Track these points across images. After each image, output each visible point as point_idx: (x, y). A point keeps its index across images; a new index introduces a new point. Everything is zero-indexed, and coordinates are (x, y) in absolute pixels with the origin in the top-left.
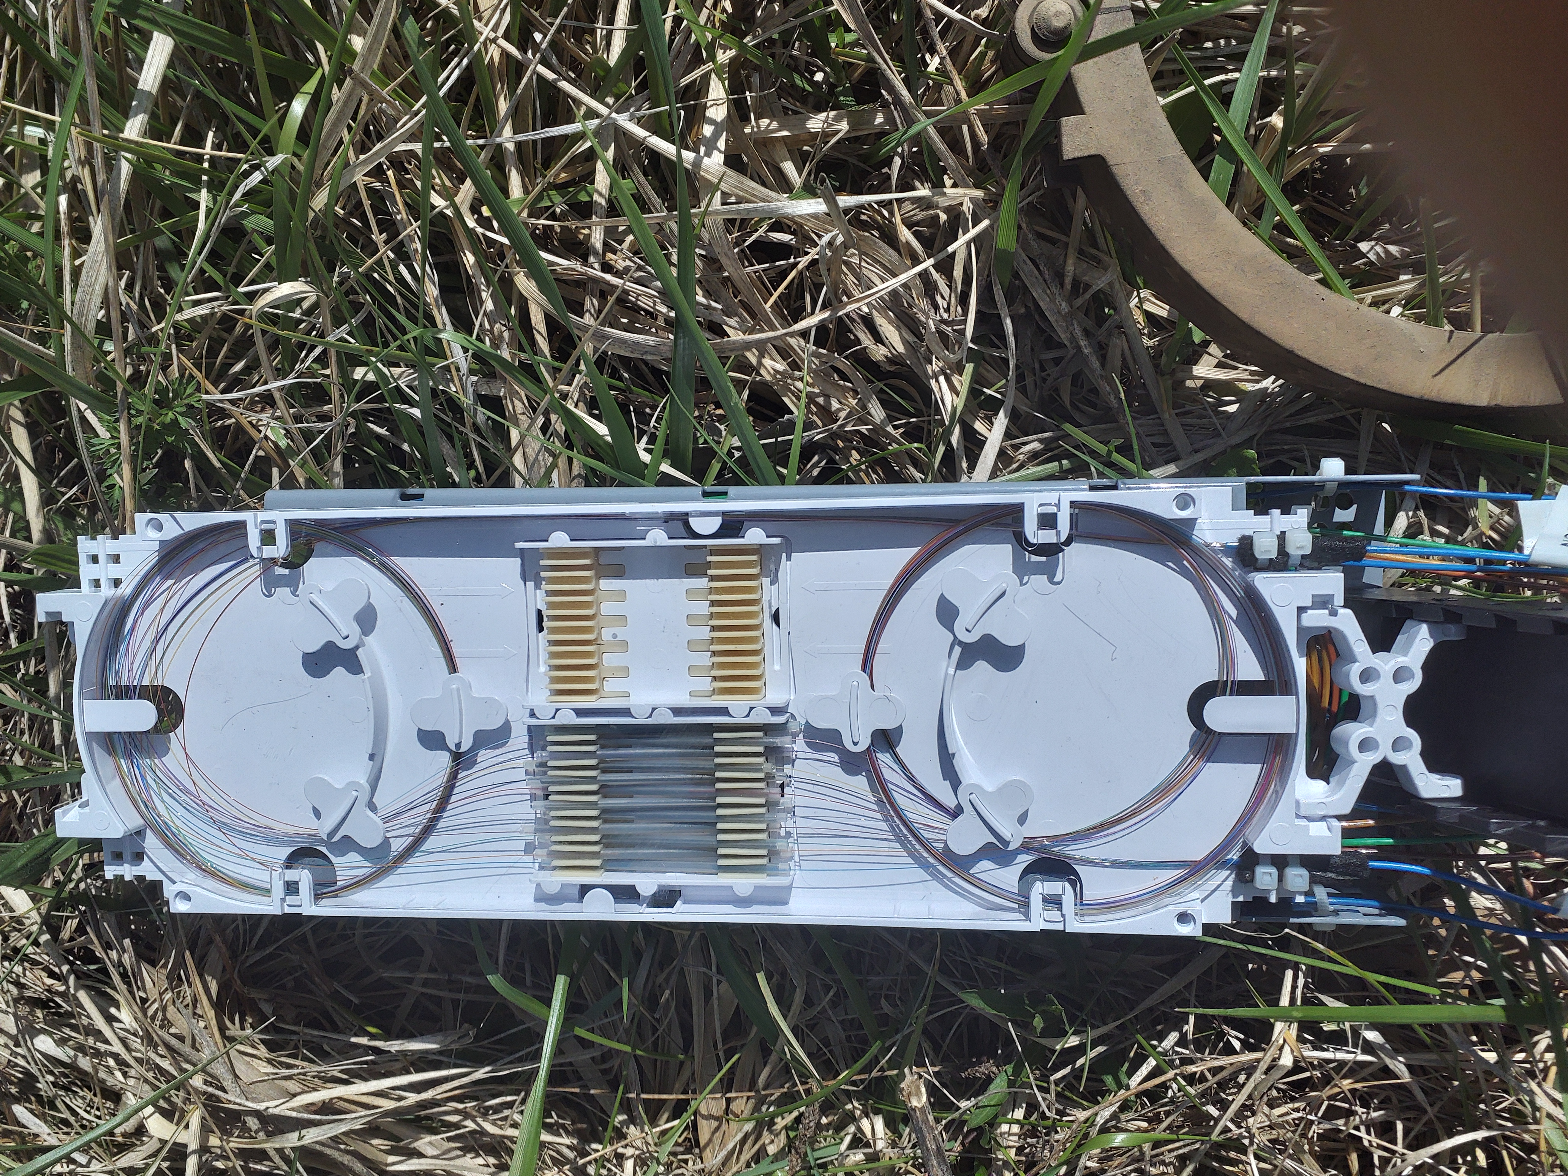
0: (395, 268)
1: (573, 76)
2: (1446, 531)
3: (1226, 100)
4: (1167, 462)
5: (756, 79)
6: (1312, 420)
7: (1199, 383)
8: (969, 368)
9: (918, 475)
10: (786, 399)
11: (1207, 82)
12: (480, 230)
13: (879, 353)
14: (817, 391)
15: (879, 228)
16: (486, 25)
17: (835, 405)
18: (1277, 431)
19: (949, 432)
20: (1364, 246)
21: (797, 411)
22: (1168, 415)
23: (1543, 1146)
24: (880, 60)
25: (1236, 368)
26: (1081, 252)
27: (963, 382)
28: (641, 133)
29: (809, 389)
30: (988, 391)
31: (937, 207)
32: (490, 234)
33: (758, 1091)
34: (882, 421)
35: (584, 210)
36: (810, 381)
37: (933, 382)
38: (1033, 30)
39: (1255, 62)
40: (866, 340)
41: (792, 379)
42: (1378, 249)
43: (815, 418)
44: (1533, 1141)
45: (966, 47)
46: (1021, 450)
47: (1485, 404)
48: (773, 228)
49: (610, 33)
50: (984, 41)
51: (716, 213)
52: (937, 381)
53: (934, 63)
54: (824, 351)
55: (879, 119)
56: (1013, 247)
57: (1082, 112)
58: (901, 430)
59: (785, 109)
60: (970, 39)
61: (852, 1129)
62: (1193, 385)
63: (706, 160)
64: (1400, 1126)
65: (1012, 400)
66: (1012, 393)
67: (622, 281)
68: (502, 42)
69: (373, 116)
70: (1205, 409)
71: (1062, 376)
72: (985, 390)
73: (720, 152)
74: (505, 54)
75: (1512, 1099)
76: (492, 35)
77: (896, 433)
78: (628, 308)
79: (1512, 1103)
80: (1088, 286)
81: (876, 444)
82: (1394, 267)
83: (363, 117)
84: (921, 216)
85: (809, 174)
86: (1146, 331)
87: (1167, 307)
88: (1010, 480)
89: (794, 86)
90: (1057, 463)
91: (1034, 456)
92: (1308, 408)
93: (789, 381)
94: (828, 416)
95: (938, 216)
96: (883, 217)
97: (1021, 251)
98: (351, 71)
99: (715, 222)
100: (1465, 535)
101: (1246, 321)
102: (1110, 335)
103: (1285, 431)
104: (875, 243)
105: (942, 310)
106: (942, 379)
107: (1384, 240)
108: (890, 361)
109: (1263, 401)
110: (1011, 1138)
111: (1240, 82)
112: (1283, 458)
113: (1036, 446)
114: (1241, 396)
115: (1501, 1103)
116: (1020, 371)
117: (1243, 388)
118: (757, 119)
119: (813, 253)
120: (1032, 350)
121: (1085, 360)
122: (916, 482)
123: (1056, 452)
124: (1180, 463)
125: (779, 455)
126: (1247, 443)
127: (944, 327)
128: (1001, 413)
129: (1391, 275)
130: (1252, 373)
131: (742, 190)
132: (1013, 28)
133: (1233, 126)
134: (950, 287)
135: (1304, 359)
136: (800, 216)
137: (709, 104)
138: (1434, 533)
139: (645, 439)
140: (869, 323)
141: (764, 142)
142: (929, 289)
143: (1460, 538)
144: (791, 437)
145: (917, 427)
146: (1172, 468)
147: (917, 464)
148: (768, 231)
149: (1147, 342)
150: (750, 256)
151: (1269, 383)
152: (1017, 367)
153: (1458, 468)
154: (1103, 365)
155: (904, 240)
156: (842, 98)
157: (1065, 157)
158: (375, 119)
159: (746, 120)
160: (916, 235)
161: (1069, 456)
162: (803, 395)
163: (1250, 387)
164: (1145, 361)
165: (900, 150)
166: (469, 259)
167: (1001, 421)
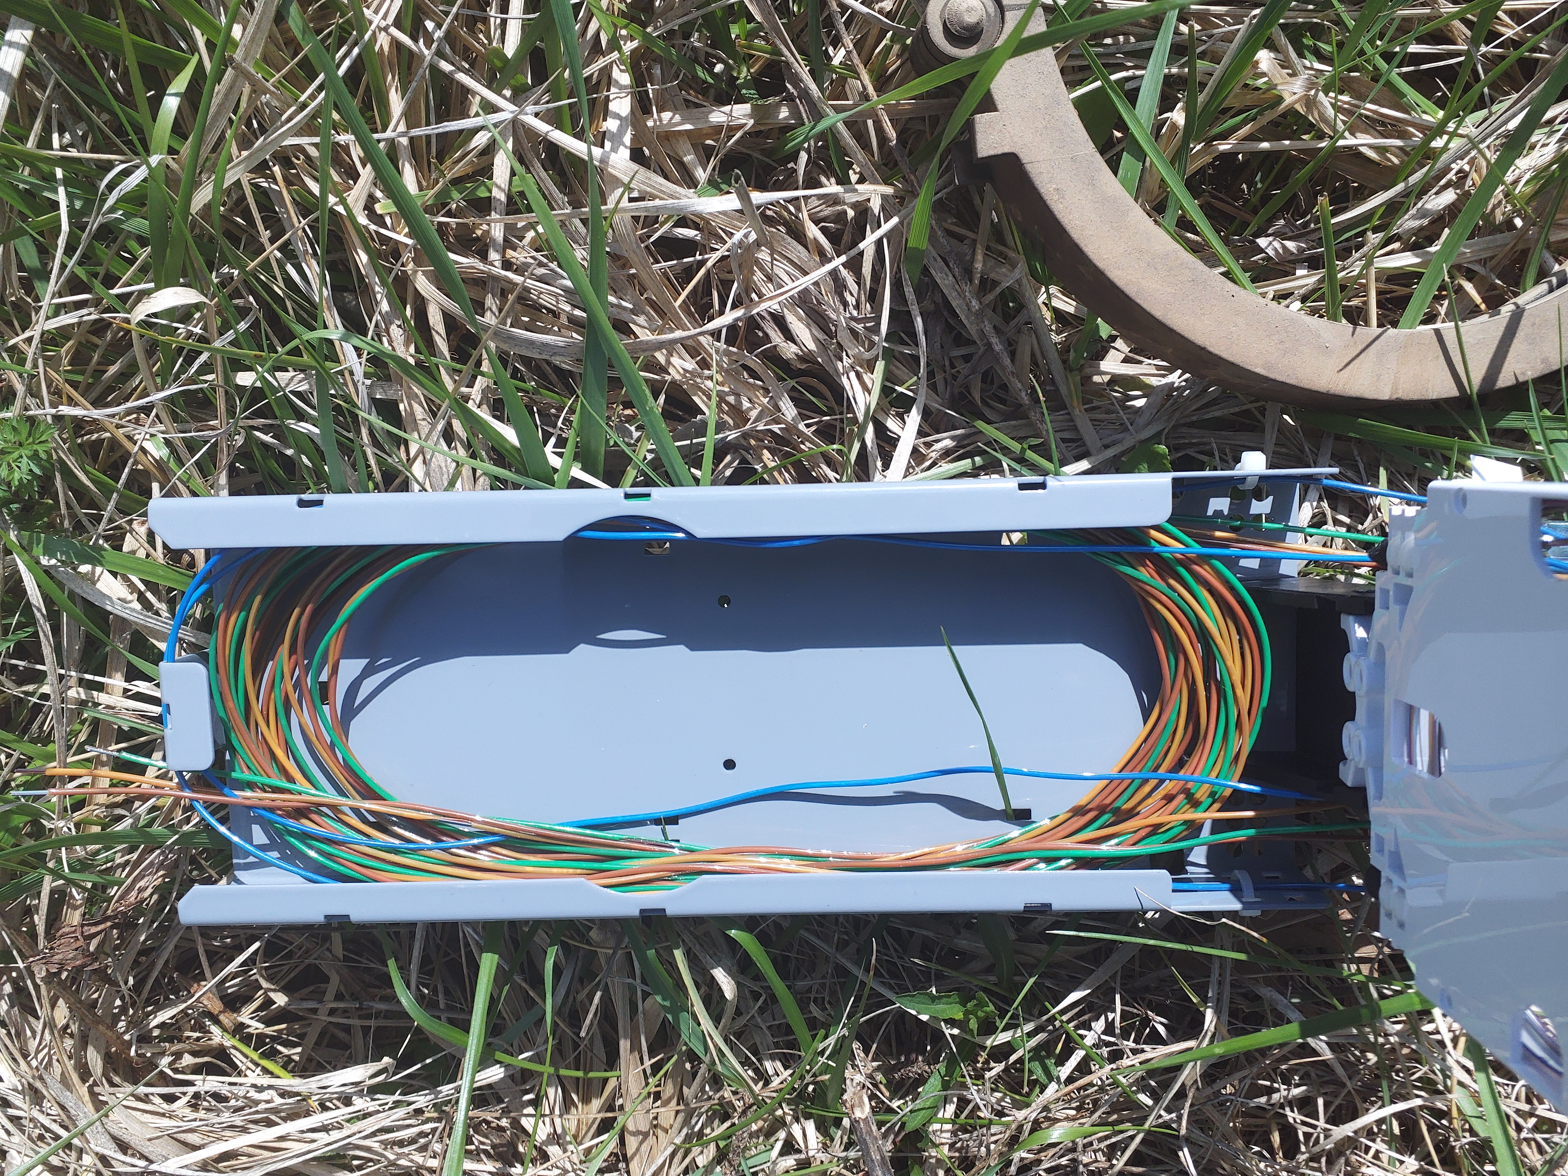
0: (282, 267)
1: (467, 66)
2: (1347, 520)
3: (1132, 97)
4: (1078, 459)
5: (657, 71)
6: (1218, 414)
7: (1106, 378)
8: (880, 366)
9: (831, 474)
10: (695, 398)
11: (1113, 77)
12: (373, 227)
13: (789, 351)
14: (727, 389)
15: (786, 224)
16: (376, 12)
17: (746, 404)
18: (1184, 425)
19: (863, 429)
20: (1262, 242)
21: (709, 412)
22: (1078, 411)
23: (1455, 1113)
24: (787, 53)
25: (1140, 362)
26: (988, 248)
27: (875, 379)
28: (542, 127)
29: (719, 388)
30: (899, 389)
31: (845, 203)
32: (383, 231)
33: (687, 1105)
34: (793, 419)
35: (483, 206)
36: (720, 379)
37: (844, 379)
38: (945, 24)
39: (1160, 59)
40: (777, 338)
41: (701, 378)
42: (1276, 244)
43: (726, 417)
44: (1445, 1108)
45: (871, 41)
46: (933, 448)
47: (1386, 397)
48: (677, 225)
49: (504, 22)
50: (889, 34)
51: (625, 210)
52: (848, 378)
53: (838, 57)
54: (734, 350)
55: (784, 113)
56: (924, 245)
57: (995, 109)
58: (813, 428)
59: (686, 101)
60: (875, 32)
61: (782, 1135)
62: (1100, 380)
63: (613, 156)
64: (1320, 1101)
65: (924, 398)
66: (923, 390)
67: (522, 279)
68: (394, 31)
69: (256, 109)
70: (1113, 404)
71: (973, 373)
72: (897, 388)
73: (626, 147)
74: (396, 45)
75: (1425, 1069)
76: (383, 24)
77: (808, 432)
78: (528, 305)
79: (1426, 1073)
80: (995, 283)
81: (788, 443)
82: (1289, 262)
83: (245, 111)
84: (828, 211)
85: (714, 169)
86: (1053, 327)
87: (1074, 303)
88: (924, 479)
89: (695, 77)
90: (969, 460)
91: (946, 453)
92: (1213, 403)
93: (698, 380)
94: (740, 416)
95: (845, 212)
96: (790, 213)
97: (930, 247)
98: (231, 60)
99: (623, 221)
100: (1366, 524)
101: (1160, 318)
102: (1019, 331)
103: (1191, 425)
104: (784, 239)
105: (851, 307)
106: (852, 375)
107: (1280, 235)
108: (801, 358)
109: (1170, 396)
110: (944, 1135)
111: (1145, 78)
112: (1191, 452)
113: (948, 443)
114: (1148, 391)
115: (1414, 1074)
116: (930, 368)
117: (1147, 382)
118: (659, 112)
119: (722, 251)
120: (942, 347)
121: (997, 358)
122: (830, 481)
123: (968, 449)
124: (1093, 459)
125: (693, 458)
126: (1156, 438)
127: (853, 324)
128: (914, 410)
129: (1288, 269)
130: (1158, 367)
131: (650, 186)
132: (925, 22)
133: (1140, 123)
134: (858, 284)
135: (1216, 355)
136: (711, 214)
137: (611, 97)
138: (1337, 522)
139: (553, 440)
140: (780, 321)
141: (668, 136)
142: (840, 287)
143: (1360, 527)
144: (704, 439)
145: (829, 425)
146: (1084, 465)
147: (830, 463)
148: (673, 226)
149: (1056, 338)
150: (655, 253)
151: (1175, 378)
152: (928, 364)
153: (1358, 458)
154: (1012, 361)
155: (811, 237)
156: (744, 91)
157: (980, 155)
158: (257, 112)
159: (647, 111)
160: (823, 230)
161: (982, 453)
162: (714, 394)
163: (1154, 381)
164: (1054, 356)
165: (806, 145)
166: (362, 258)
167: (914, 418)
